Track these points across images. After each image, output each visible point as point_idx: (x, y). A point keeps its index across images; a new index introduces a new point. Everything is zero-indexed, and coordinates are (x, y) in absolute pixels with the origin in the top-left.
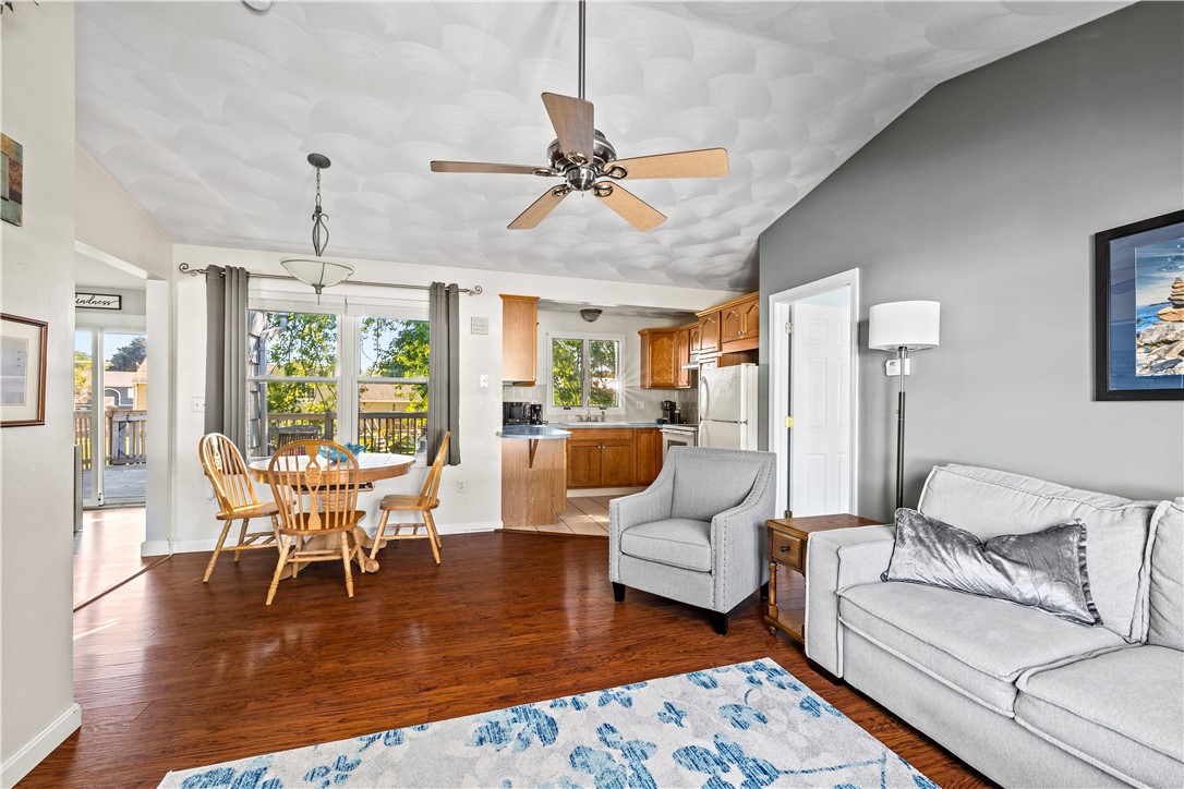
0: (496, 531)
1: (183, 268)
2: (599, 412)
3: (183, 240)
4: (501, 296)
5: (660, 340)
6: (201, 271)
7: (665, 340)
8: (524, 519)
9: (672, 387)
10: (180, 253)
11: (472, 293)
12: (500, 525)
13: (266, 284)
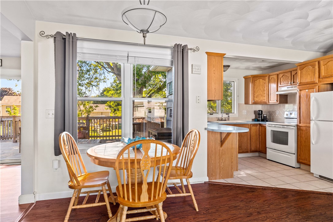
0: (205, 183)
1: (42, 34)
2: (227, 116)
3: (42, 19)
4: (207, 53)
5: (258, 81)
6: (51, 36)
7: (261, 80)
8: (218, 175)
9: (264, 103)
10: (40, 26)
11: (194, 51)
12: (207, 179)
13: (86, 44)
